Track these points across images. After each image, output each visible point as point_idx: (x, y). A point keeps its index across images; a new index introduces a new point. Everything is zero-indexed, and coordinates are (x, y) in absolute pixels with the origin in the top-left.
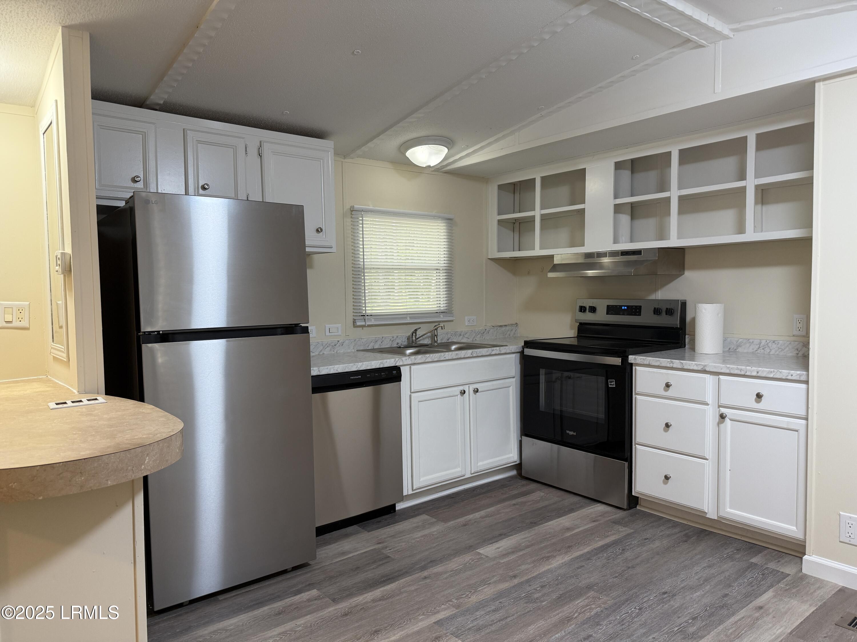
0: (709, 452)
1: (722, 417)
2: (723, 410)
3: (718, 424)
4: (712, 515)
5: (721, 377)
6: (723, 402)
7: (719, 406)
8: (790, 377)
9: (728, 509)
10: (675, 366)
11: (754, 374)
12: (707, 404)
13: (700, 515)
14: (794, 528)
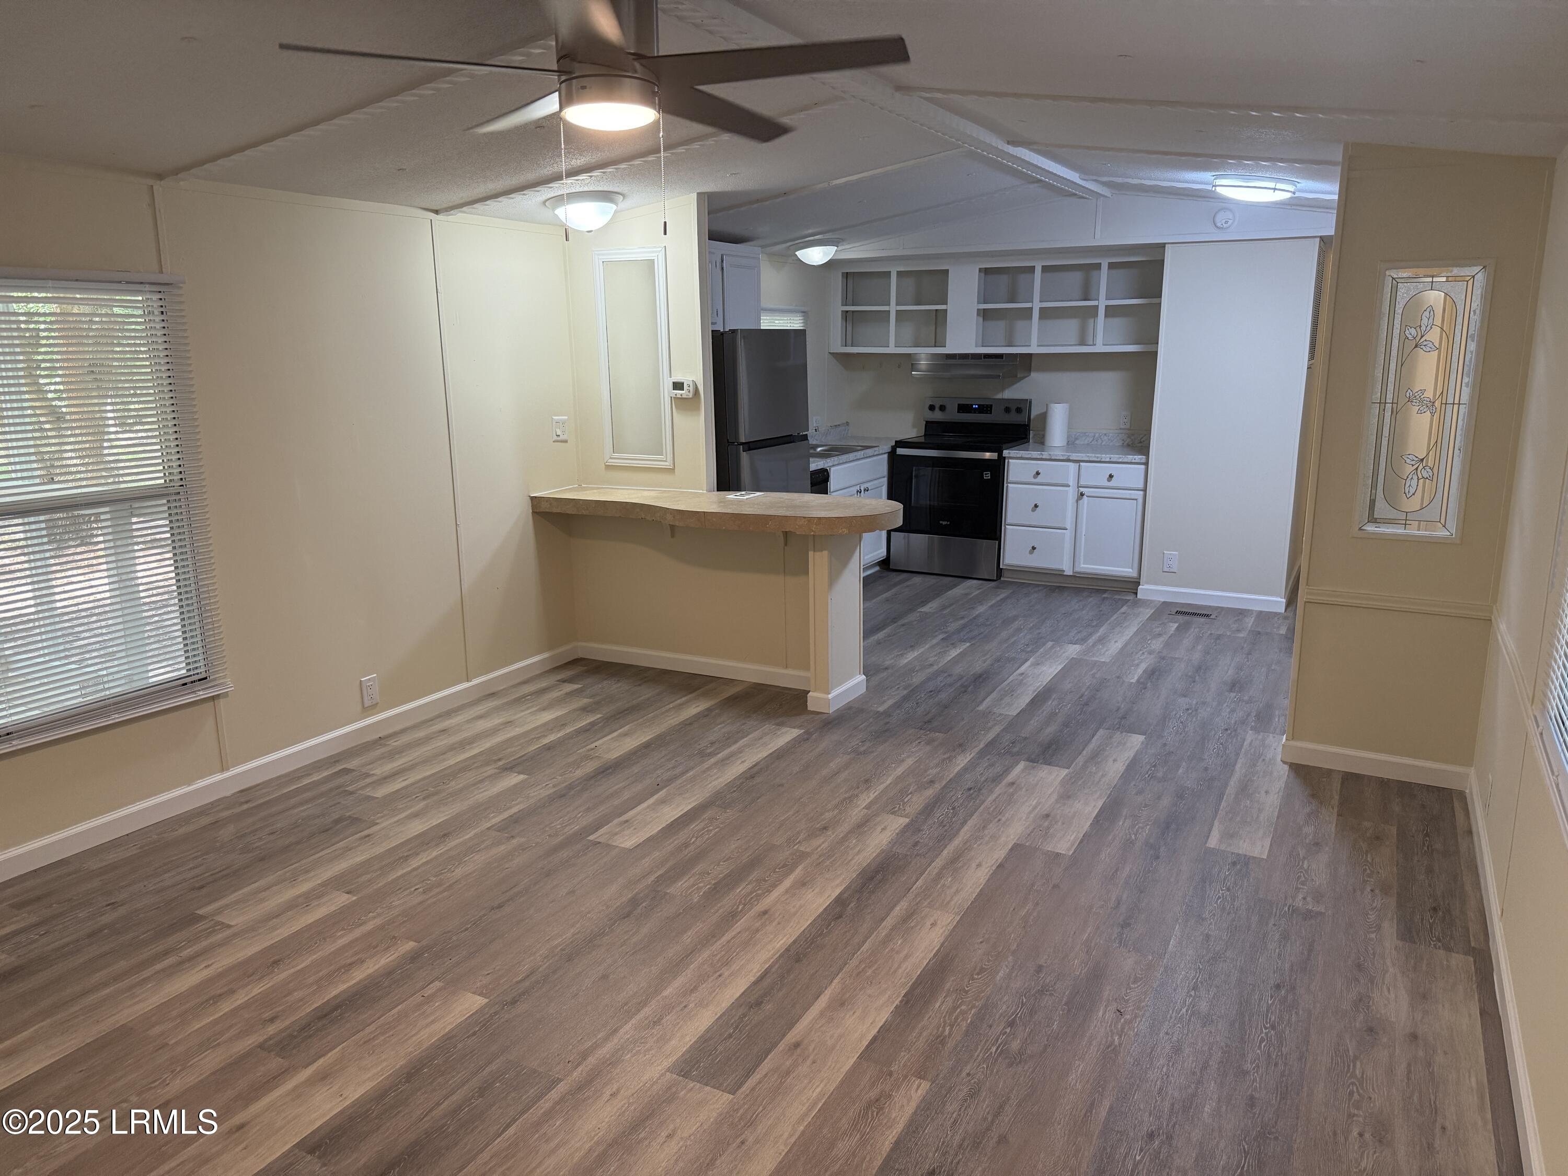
0: (1069, 524)
1: (1082, 494)
2: (1082, 490)
3: (1077, 501)
4: (1069, 572)
5: (1082, 464)
6: (1082, 483)
7: (1078, 487)
8: (1133, 461)
9: (1082, 566)
10: (1044, 457)
11: (1108, 460)
12: (1068, 486)
13: (1059, 574)
14: (1131, 570)
